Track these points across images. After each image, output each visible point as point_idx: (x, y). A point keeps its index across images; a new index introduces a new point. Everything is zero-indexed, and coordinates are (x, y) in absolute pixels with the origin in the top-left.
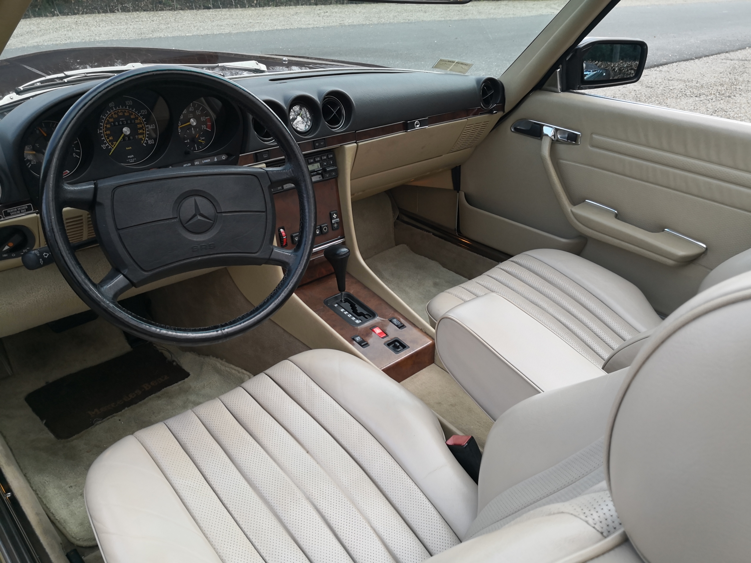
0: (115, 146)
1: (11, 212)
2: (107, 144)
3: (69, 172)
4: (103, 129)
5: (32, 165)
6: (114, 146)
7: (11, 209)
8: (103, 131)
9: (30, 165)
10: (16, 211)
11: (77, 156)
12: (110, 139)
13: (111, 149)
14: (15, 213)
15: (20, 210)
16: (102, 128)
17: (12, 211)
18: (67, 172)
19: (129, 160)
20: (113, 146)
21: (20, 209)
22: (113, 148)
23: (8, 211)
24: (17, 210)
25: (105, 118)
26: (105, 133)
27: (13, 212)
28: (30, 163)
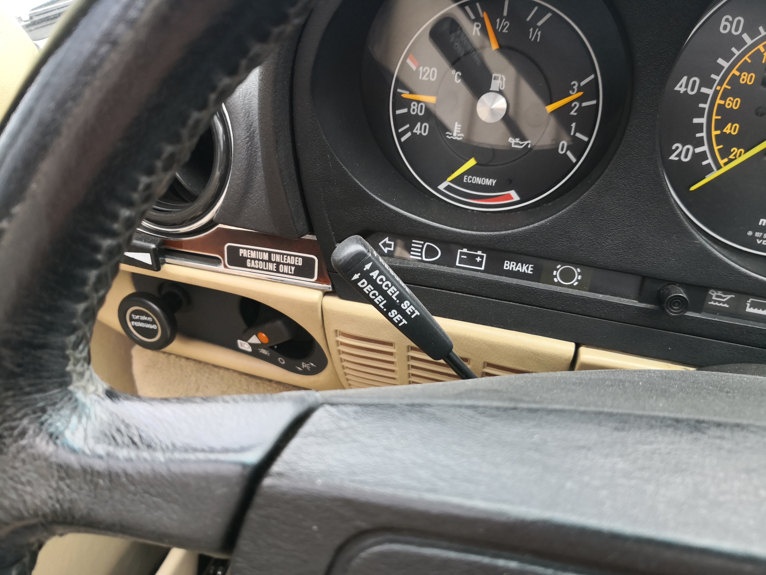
0: (731, 161)
1: (251, 259)
2: (705, 148)
3: (516, 197)
4: (721, 83)
5: (414, 134)
6: (726, 164)
7: (253, 250)
8: (716, 92)
9: (409, 134)
10: (266, 261)
11: (569, 154)
12: (728, 129)
13: (708, 170)
14: (261, 265)
15: (278, 264)
16: (718, 78)
17: (253, 255)
18: (509, 197)
19: (758, 234)
20: (722, 162)
21: (278, 258)
22: (719, 167)
23: (241, 251)
24: (270, 261)
25: (749, 42)
26: (719, 101)
27: (255, 259)
28: (411, 129)
